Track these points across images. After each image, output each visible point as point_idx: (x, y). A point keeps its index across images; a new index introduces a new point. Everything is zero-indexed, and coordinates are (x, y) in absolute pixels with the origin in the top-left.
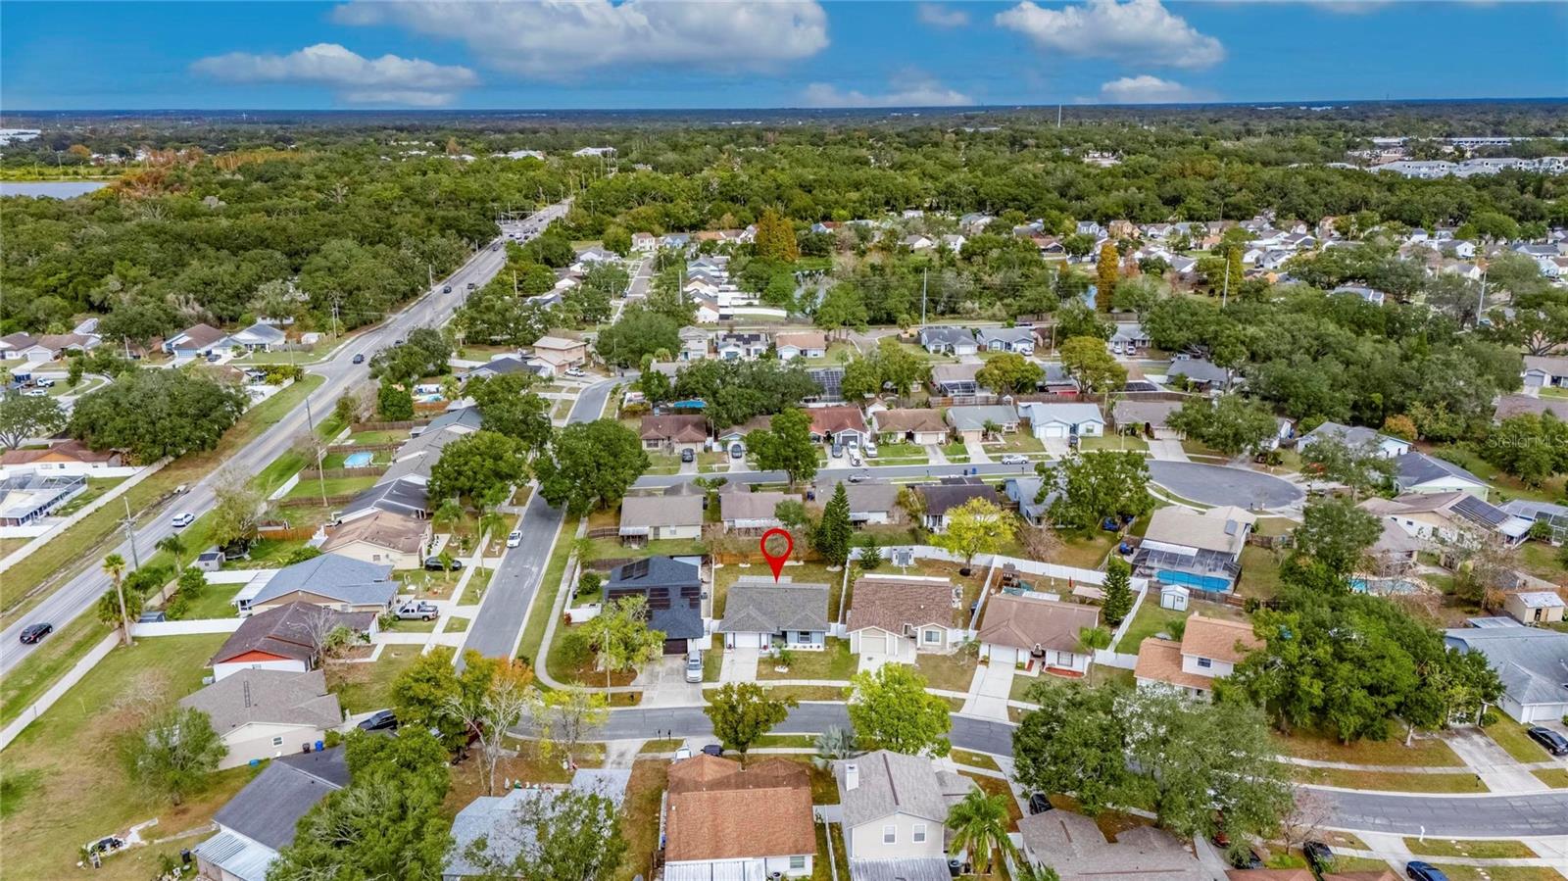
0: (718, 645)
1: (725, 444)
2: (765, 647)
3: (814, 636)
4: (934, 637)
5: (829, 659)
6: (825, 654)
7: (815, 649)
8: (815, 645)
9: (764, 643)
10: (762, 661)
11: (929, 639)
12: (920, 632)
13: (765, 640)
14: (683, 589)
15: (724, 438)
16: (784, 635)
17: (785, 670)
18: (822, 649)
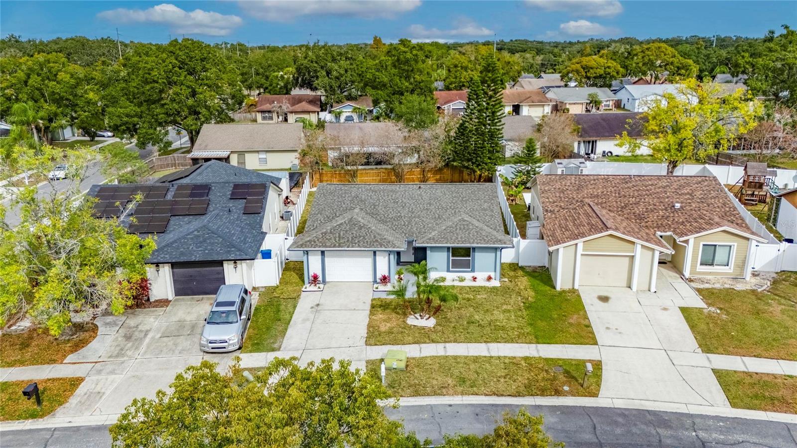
0: (294, 277)
1: (338, 116)
2: (385, 280)
3: (480, 258)
4: (721, 255)
5: (515, 300)
6: (504, 291)
7: (481, 282)
8: (481, 276)
9: (382, 270)
10: (378, 306)
11: (709, 261)
12: (693, 246)
13: (384, 264)
14: (236, 186)
15: (336, 109)
16: (420, 254)
17: (431, 323)
18: (496, 283)
